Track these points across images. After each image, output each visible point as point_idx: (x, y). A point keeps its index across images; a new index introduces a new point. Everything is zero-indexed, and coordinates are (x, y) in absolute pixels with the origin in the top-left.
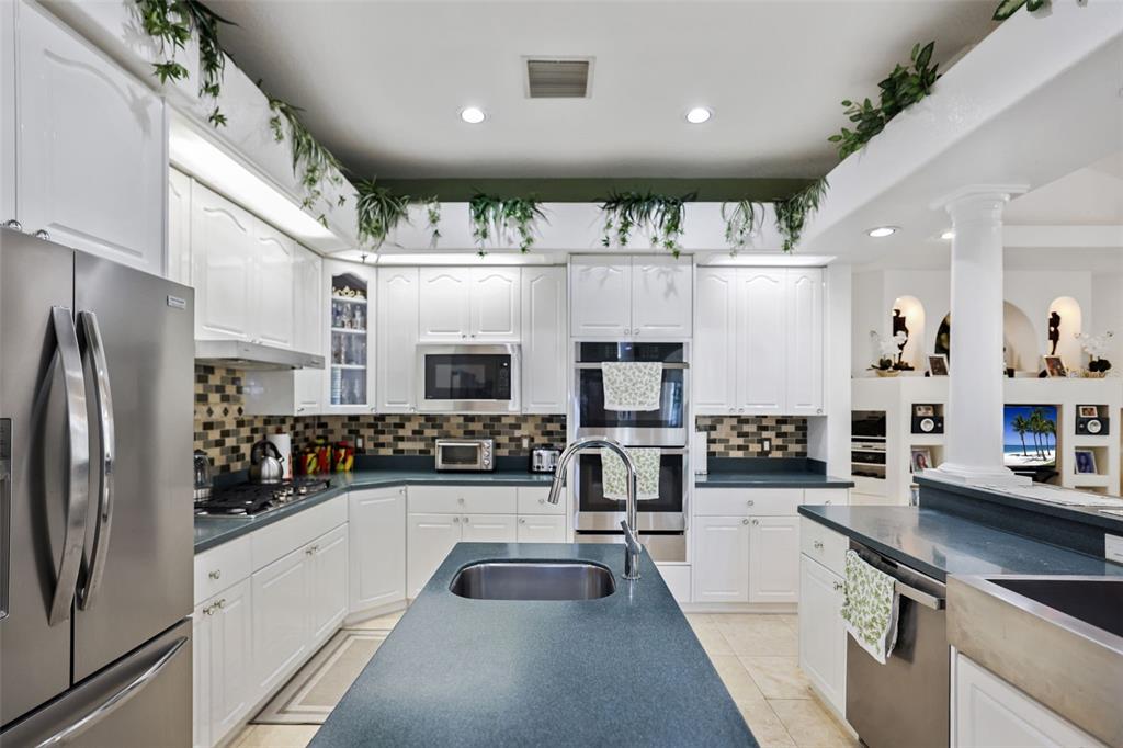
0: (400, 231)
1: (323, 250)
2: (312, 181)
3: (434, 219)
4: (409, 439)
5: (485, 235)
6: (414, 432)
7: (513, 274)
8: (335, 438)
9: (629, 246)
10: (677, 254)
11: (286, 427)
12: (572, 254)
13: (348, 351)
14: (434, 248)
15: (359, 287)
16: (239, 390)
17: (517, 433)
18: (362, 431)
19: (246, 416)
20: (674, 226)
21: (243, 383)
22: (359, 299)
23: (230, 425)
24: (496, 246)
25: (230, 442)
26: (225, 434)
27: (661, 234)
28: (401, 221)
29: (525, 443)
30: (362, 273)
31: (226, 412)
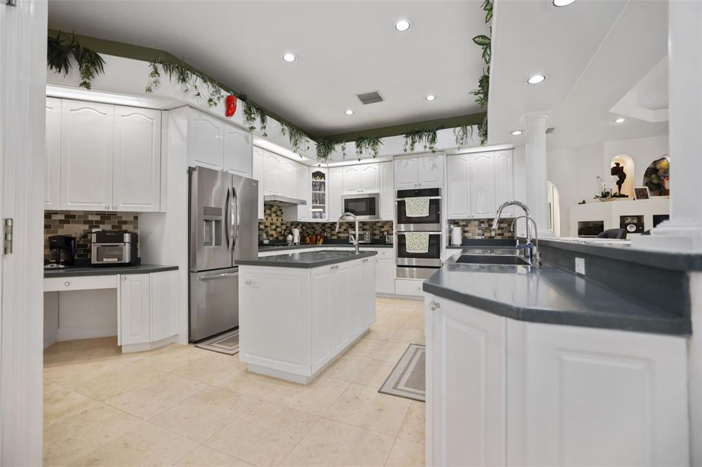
0: (333, 155)
1: (308, 164)
2: (296, 144)
3: (344, 149)
4: (343, 233)
5: (361, 153)
6: (345, 230)
7: (376, 166)
8: (317, 232)
9: (415, 151)
10: (434, 152)
11: (299, 227)
12: (394, 156)
13: (319, 200)
14: (344, 160)
15: (322, 175)
16: (282, 213)
17: (383, 230)
18: (326, 230)
19: (283, 222)
20: (433, 140)
21: (283, 211)
22: (322, 180)
23: (279, 224)
24: (365, 156)
25: (279, 230)
26: (277, 227)
27: (428, 145)
28: (333, 151)
29: (386, 233)
30: (323, 171)
31: (277, 220)
